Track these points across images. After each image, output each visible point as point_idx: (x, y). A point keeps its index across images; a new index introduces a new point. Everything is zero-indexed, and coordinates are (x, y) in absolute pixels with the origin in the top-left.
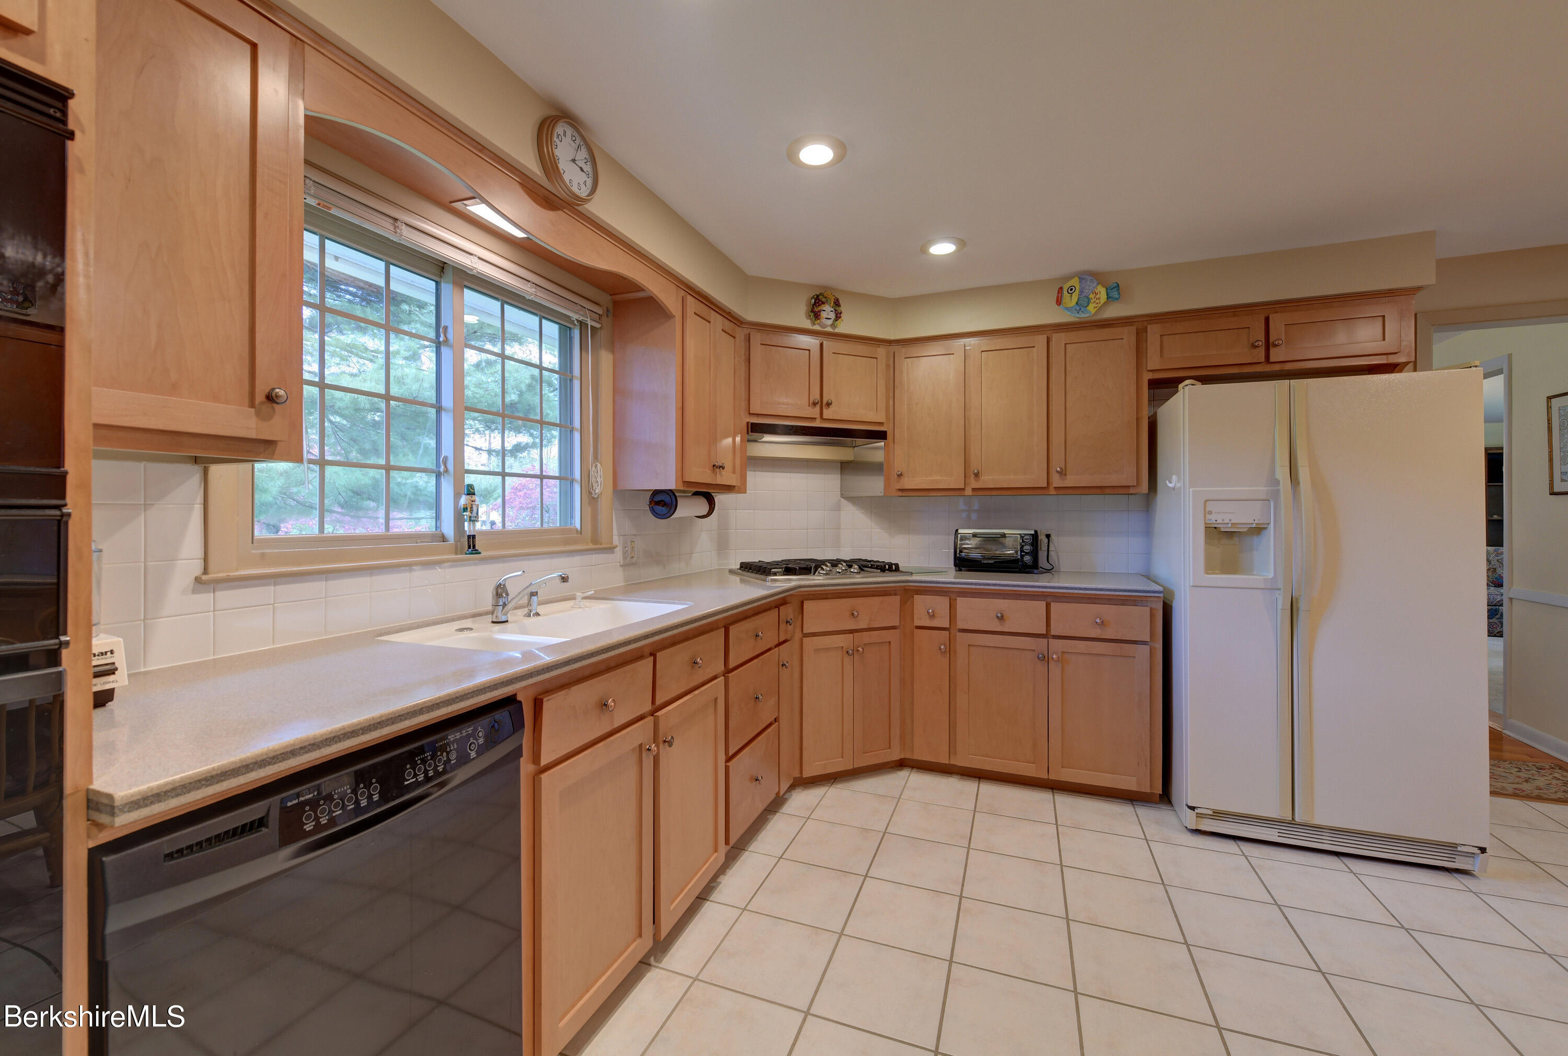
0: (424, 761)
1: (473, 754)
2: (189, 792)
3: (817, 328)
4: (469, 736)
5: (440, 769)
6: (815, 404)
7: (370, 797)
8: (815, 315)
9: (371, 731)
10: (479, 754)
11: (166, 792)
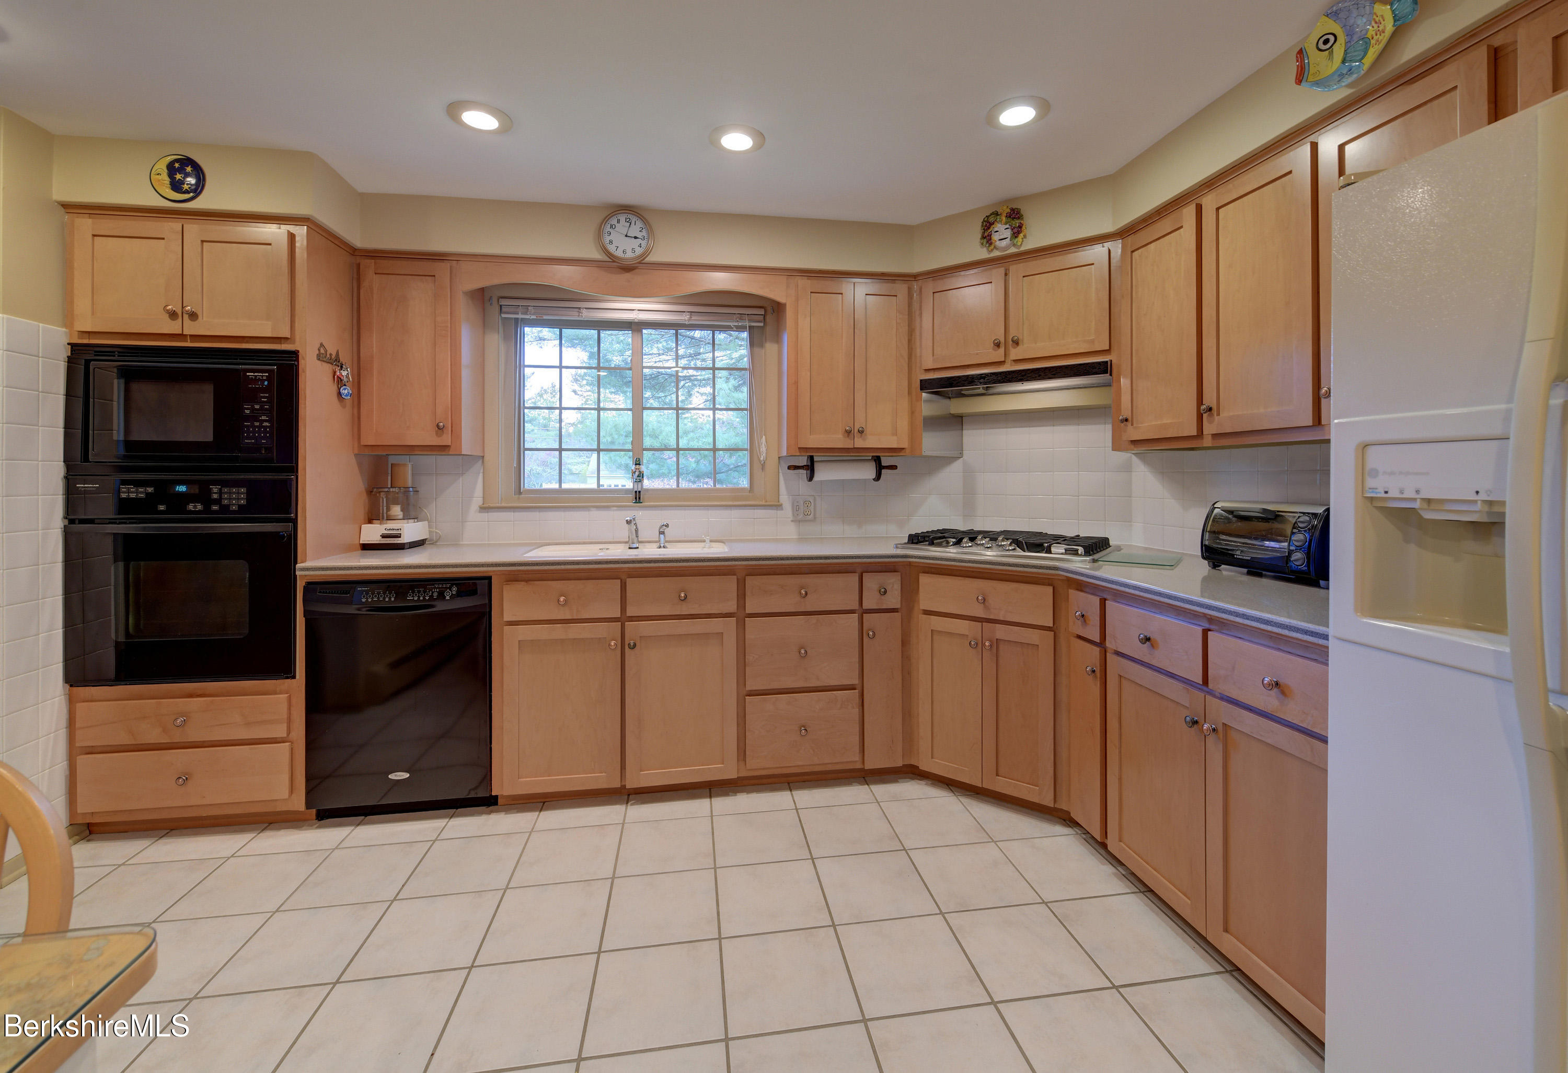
0: (419, 592)
1: (448, 598)
2: (316, 571)
3: (996, 253)
4: (446, 588)
5: (427, 598)
6: (998, 345)
7: (390, 598)
8: (987, 239)
9: (385, 569)
10: (452, 597)
11: (310, 569)
